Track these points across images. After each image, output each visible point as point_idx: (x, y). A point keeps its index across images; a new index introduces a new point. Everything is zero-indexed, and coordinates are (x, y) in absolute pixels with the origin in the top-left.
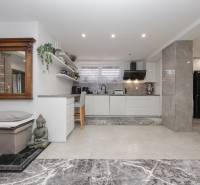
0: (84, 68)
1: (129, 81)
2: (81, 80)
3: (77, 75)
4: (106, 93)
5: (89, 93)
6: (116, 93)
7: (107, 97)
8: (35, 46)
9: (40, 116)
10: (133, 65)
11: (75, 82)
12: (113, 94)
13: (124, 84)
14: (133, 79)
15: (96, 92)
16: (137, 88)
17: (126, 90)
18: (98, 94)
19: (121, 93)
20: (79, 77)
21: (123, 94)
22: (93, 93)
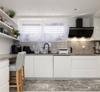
1: (75, 40)
2: (21, 39)
3: (16, 33)
4: (49, 52)
6: (61, 52)
11: (15, 41)
12: (57, 54)
13: (69, 42)
14: (79, 36)
15: (39, 51)
16: (84, 47)
17: (71, 49)
18: (40, 53)
19: (67, 52)
20: (19, 35)
21: (69, 53)
22: (36, 52)
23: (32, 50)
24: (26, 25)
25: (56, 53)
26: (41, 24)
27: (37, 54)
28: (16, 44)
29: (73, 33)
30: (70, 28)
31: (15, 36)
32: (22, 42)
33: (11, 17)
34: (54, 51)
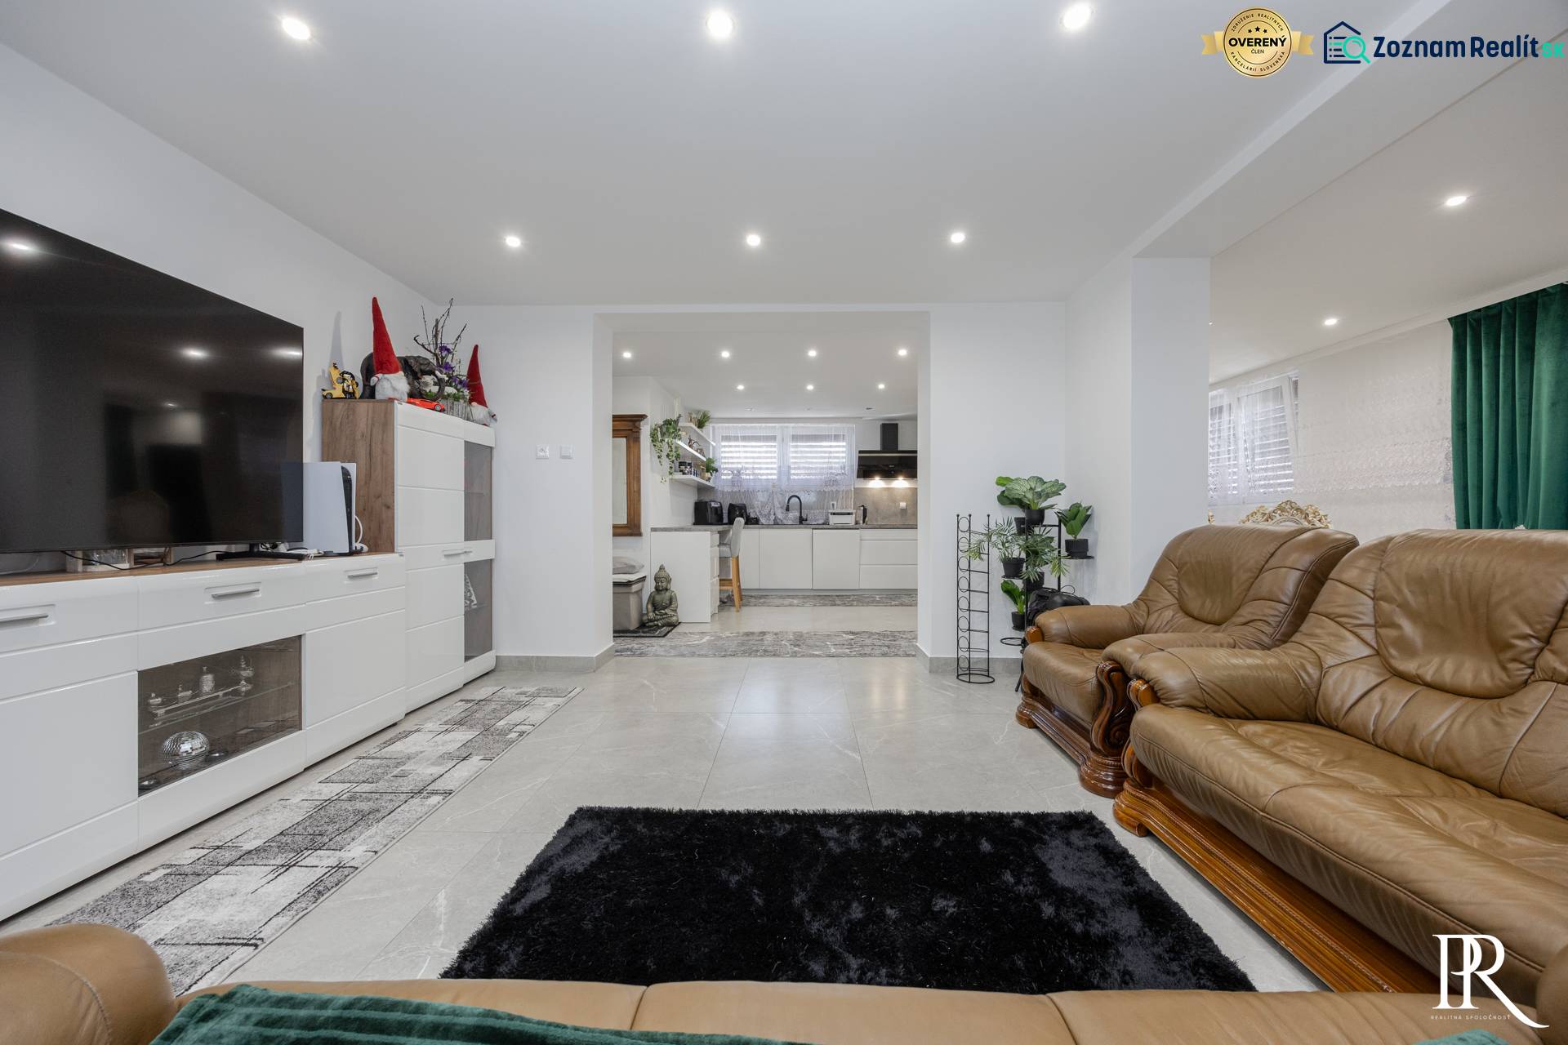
0: (727, 438)
1: (876, 483)
2: (722, 481)
3: (710, 467)
4: (802, 521)
5: (752, 521)
6: (834, 520)
7: (803, 533)
8: (645, 430)
9: (662, 568)
10: (890, 431)
11: (701, 489)
12: (825, 525)
13: (858, 492)
14: (889, 473)
15: (772, 517)
16: (903, 505)
17: (865, 511)
18: (777, 524)
19: (850, 520)
20: (717, 471)
21: (857, 523)
22: (763, 520)
23: (752, 516)
24: (736, 439)
25: (821, 522)
26: (779, 438)
27: (768, 526)
28: (706, 498)
29: (868, 467)
30: (860, 452)
31: (708, 475)
32: (723, 492)
33: (699, 427)
34: (816, 516)
